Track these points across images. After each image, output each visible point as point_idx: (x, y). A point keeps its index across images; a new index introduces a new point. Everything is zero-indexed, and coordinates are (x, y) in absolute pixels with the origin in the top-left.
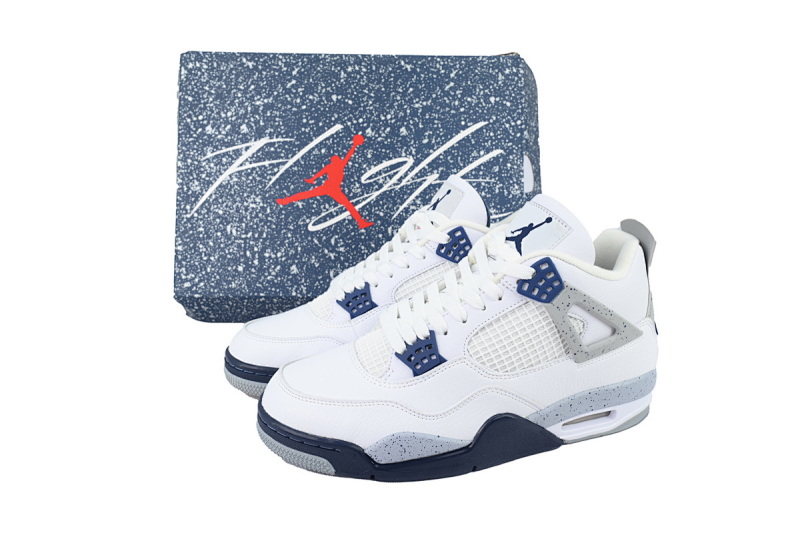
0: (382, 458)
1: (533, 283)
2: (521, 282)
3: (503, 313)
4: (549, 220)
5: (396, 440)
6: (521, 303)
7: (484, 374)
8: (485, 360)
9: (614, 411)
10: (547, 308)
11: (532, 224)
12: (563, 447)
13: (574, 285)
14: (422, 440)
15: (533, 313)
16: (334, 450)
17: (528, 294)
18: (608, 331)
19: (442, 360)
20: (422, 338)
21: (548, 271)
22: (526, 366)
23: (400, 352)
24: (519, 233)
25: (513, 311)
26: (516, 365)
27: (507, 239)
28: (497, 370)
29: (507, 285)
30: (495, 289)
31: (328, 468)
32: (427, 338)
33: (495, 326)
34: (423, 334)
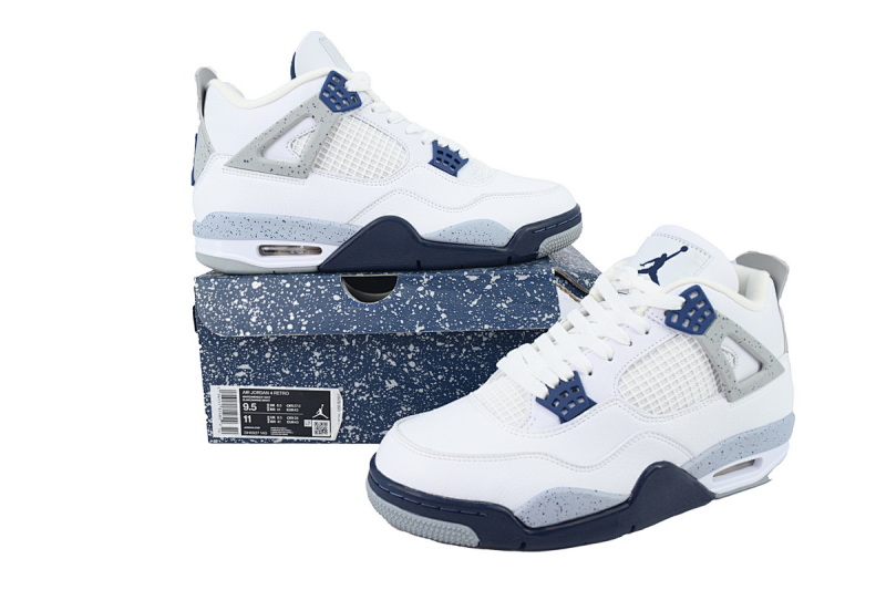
0: (535, 521)
1: (681, 314)
2: (669, 314)
3: (652, 348)
4: (684, 249)
5: (551, 498)
6: (671, 336)
7: (639, 416)
8: (638, 400)
9: (760, 459)
10: (699, 341)
11: (665, 255)
12: (713, 502)
13: (727, 315)
14: (578, 496)
15: (684, 347)
16: (478, 515)
17: (677, 327)
18: (756, 366)
19: (591, 404)
20: (566, 380)
21: (697, 301)
22: (681, 406)
23: (542, 396)
24: (652, 264)
25: (663, 346)
26: (671, 405)
27: (640, 272)
28: (651, 412)
29: (653, 317)
30: (641, 322)
31: (471, 538)
32: (570, 380)
33: (645, 363)
34: (566, 375)
